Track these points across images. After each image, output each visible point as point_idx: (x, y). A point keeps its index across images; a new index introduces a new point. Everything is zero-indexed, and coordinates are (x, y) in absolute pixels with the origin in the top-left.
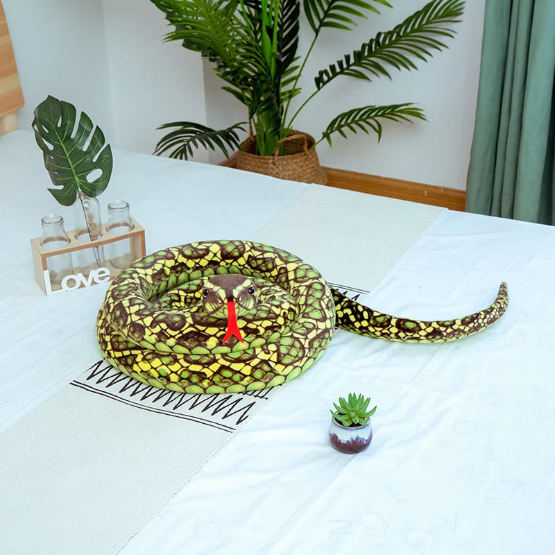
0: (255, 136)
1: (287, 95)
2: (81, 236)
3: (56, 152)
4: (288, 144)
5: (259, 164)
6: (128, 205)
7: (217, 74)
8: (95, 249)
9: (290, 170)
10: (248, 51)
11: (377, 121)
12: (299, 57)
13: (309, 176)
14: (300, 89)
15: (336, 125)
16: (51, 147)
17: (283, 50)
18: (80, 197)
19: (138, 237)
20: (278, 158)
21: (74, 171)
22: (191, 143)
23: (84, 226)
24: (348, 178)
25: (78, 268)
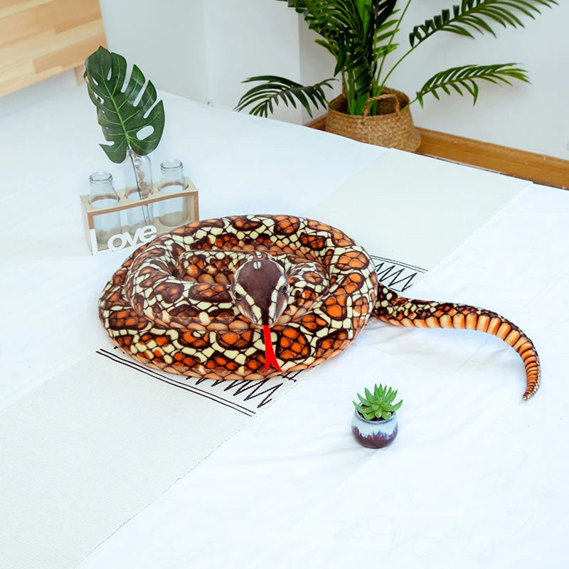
1: (382, 52)
3: (105, 106)
4: (382, 103)
5: (347, 123)
6: (181, 165)
9: (379, 131)
11: (474, 83)
12: (397, 11)
13: (400, 138)
14: (396, 45)
15: (431, 86)
17: (380, 3)
18: (130, 155)
19: (191, 197)
20: (368, 117)
21: (124, 127)
23: (134, 185)
24: (446, 142)
25: (128, 226)
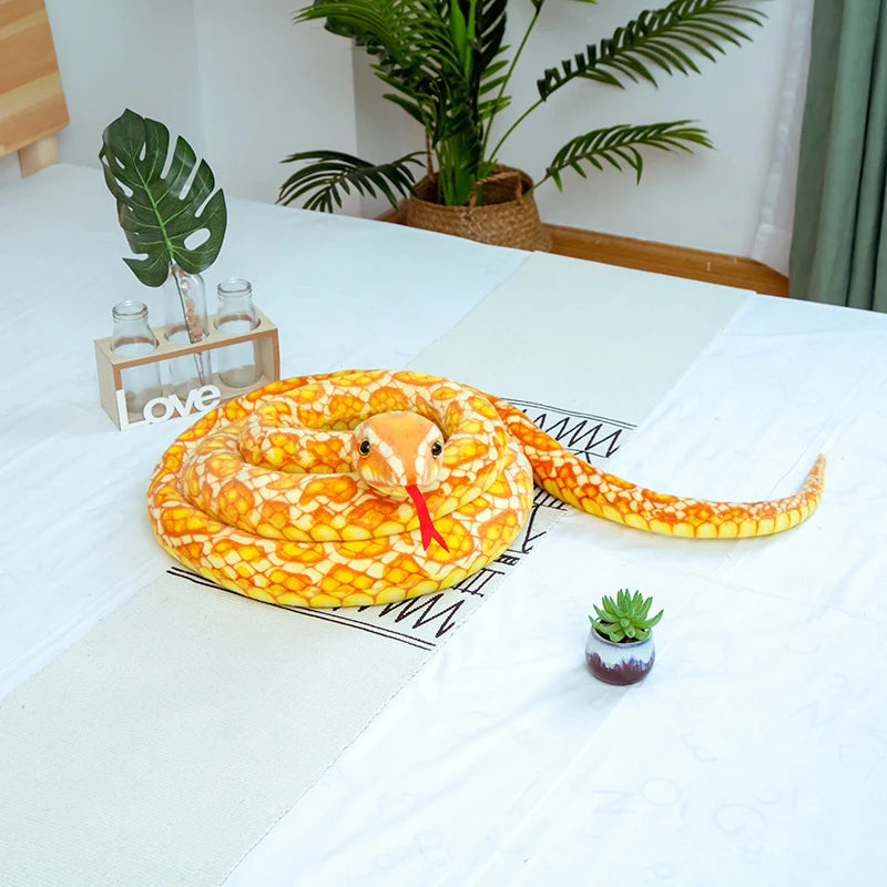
0: (437, 174)
1: (490, 108)
2: (175, 335)
3: (135, 200)
5: (444, 219)
6: (249, 287)
7: (376, 74)
8: (197, 356)
9: (493, 228)
10: (427, 36)
12: (507, 47)
13: (524, 237)
14: (510, 97)
15: (567, 158)
16: (129, 192)
17: (483, 35)
18: (173, 273)
20: (475, 209)
21: (164, 231)
22: (338, 185)
23: (180, 319)
24: (582, 243)
25: (170, 385)
